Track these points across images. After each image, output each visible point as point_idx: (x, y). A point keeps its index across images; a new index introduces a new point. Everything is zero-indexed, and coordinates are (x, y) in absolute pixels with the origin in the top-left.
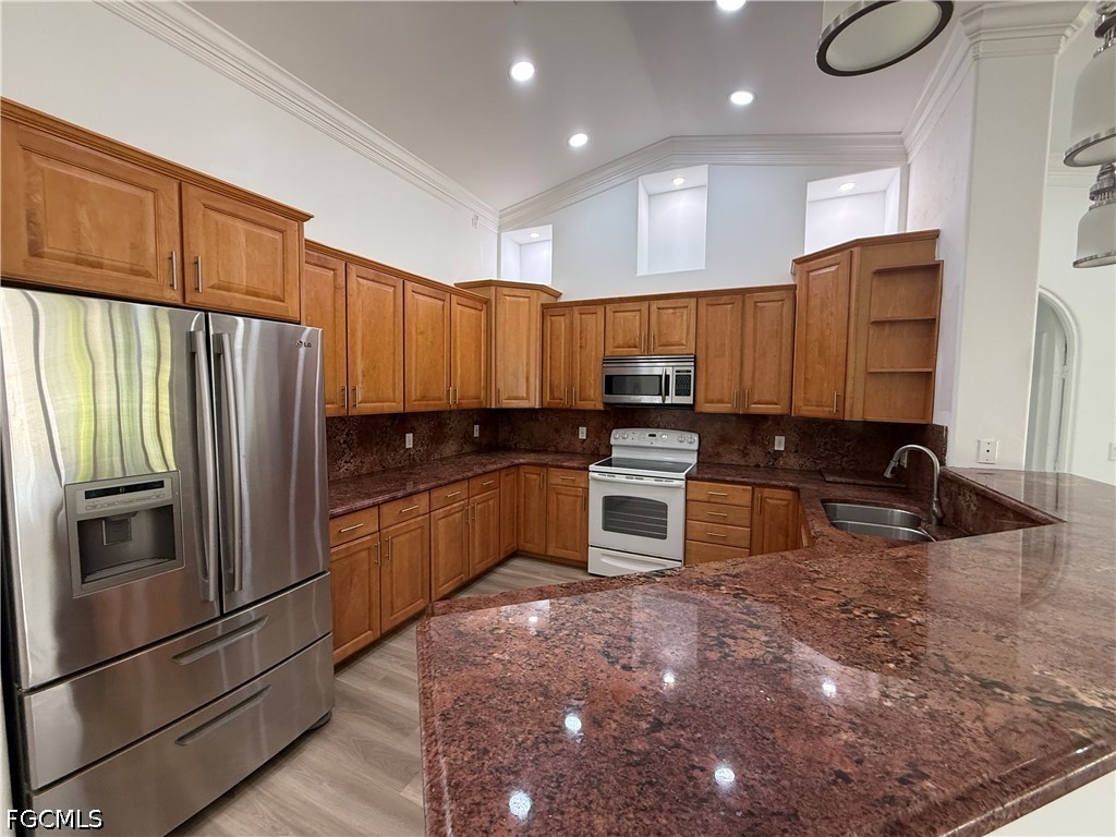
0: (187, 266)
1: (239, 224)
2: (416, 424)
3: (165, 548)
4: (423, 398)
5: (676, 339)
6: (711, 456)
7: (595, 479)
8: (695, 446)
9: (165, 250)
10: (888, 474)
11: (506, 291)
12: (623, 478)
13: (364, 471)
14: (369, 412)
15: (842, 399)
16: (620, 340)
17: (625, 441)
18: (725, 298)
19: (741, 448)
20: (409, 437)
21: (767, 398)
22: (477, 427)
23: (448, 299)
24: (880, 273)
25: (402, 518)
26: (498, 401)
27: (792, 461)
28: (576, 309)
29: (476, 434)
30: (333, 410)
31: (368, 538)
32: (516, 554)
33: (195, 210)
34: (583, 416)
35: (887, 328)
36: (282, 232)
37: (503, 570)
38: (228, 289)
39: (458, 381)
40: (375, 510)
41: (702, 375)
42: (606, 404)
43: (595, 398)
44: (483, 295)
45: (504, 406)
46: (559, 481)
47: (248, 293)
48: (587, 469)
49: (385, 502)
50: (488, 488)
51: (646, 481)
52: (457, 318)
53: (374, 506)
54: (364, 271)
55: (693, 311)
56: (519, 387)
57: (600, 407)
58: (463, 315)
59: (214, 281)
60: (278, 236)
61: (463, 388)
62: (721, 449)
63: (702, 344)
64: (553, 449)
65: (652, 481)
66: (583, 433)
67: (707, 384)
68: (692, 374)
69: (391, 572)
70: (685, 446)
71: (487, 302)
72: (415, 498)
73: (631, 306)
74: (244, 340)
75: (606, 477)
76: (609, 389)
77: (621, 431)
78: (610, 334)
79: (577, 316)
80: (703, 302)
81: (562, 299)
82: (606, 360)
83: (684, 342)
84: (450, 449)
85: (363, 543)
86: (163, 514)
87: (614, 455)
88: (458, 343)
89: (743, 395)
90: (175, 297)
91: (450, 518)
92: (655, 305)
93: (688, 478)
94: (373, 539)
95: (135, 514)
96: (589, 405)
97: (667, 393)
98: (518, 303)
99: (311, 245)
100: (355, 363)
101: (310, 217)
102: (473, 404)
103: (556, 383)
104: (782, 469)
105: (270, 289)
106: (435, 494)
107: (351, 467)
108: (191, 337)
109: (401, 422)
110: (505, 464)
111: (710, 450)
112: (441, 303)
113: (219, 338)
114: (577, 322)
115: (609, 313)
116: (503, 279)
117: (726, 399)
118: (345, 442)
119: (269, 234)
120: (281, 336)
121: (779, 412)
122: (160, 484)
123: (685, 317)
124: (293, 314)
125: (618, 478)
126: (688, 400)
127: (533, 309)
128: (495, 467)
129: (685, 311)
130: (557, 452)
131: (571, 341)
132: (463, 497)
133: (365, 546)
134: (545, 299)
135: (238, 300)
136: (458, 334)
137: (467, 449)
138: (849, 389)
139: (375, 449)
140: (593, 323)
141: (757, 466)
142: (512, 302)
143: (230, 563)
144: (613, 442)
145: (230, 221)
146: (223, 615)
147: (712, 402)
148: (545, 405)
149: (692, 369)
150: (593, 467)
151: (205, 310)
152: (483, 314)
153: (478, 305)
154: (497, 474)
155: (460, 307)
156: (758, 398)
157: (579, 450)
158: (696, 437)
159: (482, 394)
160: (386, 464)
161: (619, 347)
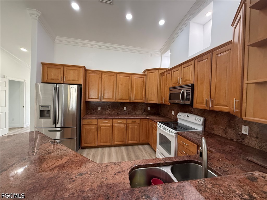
0: (64, 78)
1: (72, 70)
2: (127, 105)
5: (188, 78)
6: (209, 129)
7: (158, 127)
8: (201, 123)
11: (150, 71)
15: (240, 103)
19: (224, 128)
20: (125, 108)
21: (224, 102)
23: (131, 76)
25: (104, 123)
26: (147, 101)
27: (254, 143)
28: (166, 73)
29: (149, 110)
31: (95, 125)
32: (148, 144)
33: (66, 70)
34: (174, 107)
37: (140, 147)
41: (196, 92)
45: (149, 102)
47: (73, 81)
49: (99, 119)
50: (135, 122)
51: (167, 131)
52: (134, 81)
54: (106, 74)
55: (193, 66)
57: (170, 104)
59: (68, 79)
61: (136, 97)
62: (214, 127)
63: (195, 79)
66: (173, 113)
68: (190, 92)
69: (100, 133)
70: (197, 122)
71: (146, 75)
72: (108, 120)
73: (177, 69)
76: (170, 99)
77: (180, 113)
78: (172, 80)
80: (196, 61)
82: (170, 88)
83: (190, 79)
85: (93, 126)
86: (48, 111)
87: (178, 122)
88: (134, 87)
91: (119, 127)
92: (183, 66)
93: (178, 133)
94: (96, 126)
96: (167, 103)
97: (183, 99)
98: (153, 74)
102: (140, 101)
103: (162, 96)
105: (77, 80)
106: (114, 120)
107: (109, 112)
109: (123, 104)
110: (143, 117)
111: (210, 126)
112: (128, 77)
114: (166, 77)
115: (172, 73)
117: (204, 102)
118: (108, 107)
119: (77, 71)
122: (49, 107)
123: (191, 69)
126: (189, 102)
128: (137, 118)
129: (191, 67)
131: (165, 83)
132: (125, 123)
133: (94, 126)
135: (71, 82)
137: (145, 113)
138: (244, 97)
139: (115, 109)
140: (169, 76)
142: (151, 74)
144: (178, 117)
145: (70, 70)
146: (55, 128)
147: (199, 104)
148: (160, 103)
149: (190, 90)
150: (158, 123)
151: (56, 83)
152: (145, 79)
153: (143, 76)
154: (139, 120)
155: (135, 78)
156: (216, 103)
157: (172, 118)
158: (202, 119)
159: (144, 99)
160: (118, 113)
161: (174, 83)
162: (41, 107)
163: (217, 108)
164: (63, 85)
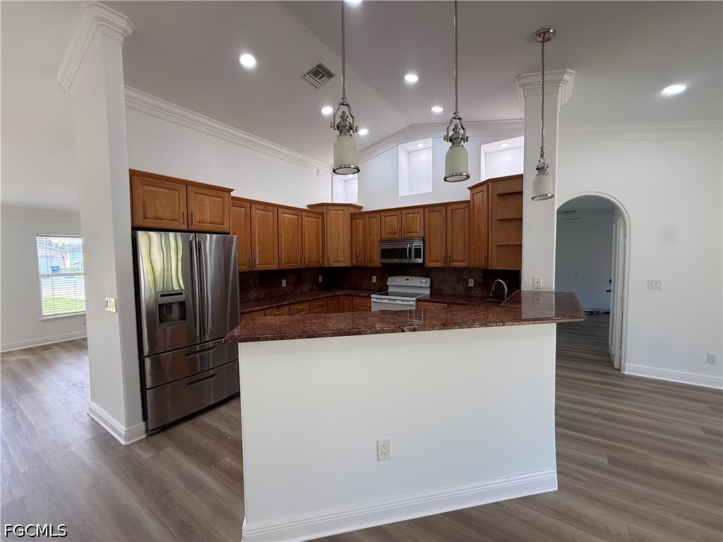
0: (189, 216)
1: (206, 197)
2: (287, 275)
3: (183, 316)
4: (288, 262)
5: (415, 230)
6: (437, 290)
7: (374, 302)
8: (428, 285)
9: (182, 211)
10: (491, 295)
11: (331, 208)
12: (387, 301)
13: (262, 297)
14: (262, 269)
15: (487, 259)
16: (388, 231)
17: (394, 282)
18: (437, 209)
19: (452, 285)
20: (284, 282)
21: (459, 259)
22: (321, 277)
23: (300, 215)
24: (500, 195)
26: (328, 263)
27: (478, 293)
28: (366, 216)
29: (320, 280)
30: (244, 268)
33: (191, 195)
34: (373, 270)
35: (505, 222)
36: (222, 198)
38: (203, 223)
39: (307, 255)
40: (263, 312)
41: (427, 248)
42: (382, 264)
43: (377, 260)
44: (319, 210)
45: (332, 266)
46: (358, 303)
47: (210, 223)
48: (370, 297)
49: (267, 309)
50: (321, 306)
51: (398, 302)
52: (305, 223)
53: (262, 310)
54: (258, 207)
55: (422, 215)
56: (339, 256)
57: (380, 265)
58: (308, 221)
59: (198, 220)
60: (221, 199)
61: (310, 256)
62: (442, 286)
63: (427, 232)
64: (360, 288)
65: (400, 302)
66: (374, 279)
67: (430, 252)
68: (422, 247)
70: (423, 285)
71: (322, 214)
72: (282, 308)
73: (392, 213)
74: (210, 242)
75: (379, 301)
76: (383, 257)
77: (392, 278)
78: (383, 228)
79: (367, 219)
80: (427, 210)
81: (363, 210)
82: (382, 241)
83: (418, 231)
84: (306, 287)
86: (182, 304)
87: (389, 291)
88: (306, 236)
89: (447, 258)
90: (184, 227)
92: (404, 212)
93: (418, 300)
95: (174, 303)
96: (374, 265)
97: (410, 257)
98: (337, 213)
99: (234, 198)
100: (255, 248)
101: (233, 190)
102: (316, 265)
103: (358, 253)
104: (473, 297)
105: (218, 221)
106: (292, 307)
108: (191, 242)
109: (279, 274)
110: (331, 295)
111: (437, 286)
112: (297, 217)
113: (200, 242)
114: (367, 222)
115: (382, 217)
116: (335, 202)
117: (439, 260)
118: (253, 283)
119: (217, 199)
120: (224, 239)
121: (465, 266)
122: (181, 294)
123: (418, 218)
124: (227, 230)
125: (384, 301)
126: (420, 261)
127: (346, 217)
128: (324, 296)
129: (418, 215)
130: (362, 289)
131: (364, 232)
132: (307, 309)
134: (352, 210)
135: (207, 227)
136: (306, 231)
137: (314, 288)
138: (490, 253)
139: (267, 287)
140: (375, 222)
141: (461, 295)
142: (335, 213)
143: (204, 324)
144: (388, 283)
145: (203, 196)
146: (201, 343)
147: (432, 261)
148: (354, 265)
149: (422, 245)
150: (372, 296)
151: (195, 232)
152: (320, 220)
153: (317, 216)
154: (326, 300)
155: (307, 218)
156: (455, 259)
157: (373, 288)
158: (429, 280)
159: (321, 259)
160: (272, 294)
161: (387, 234)
162: (161, 296)
163: (454, 264)
164: (208, 235)
